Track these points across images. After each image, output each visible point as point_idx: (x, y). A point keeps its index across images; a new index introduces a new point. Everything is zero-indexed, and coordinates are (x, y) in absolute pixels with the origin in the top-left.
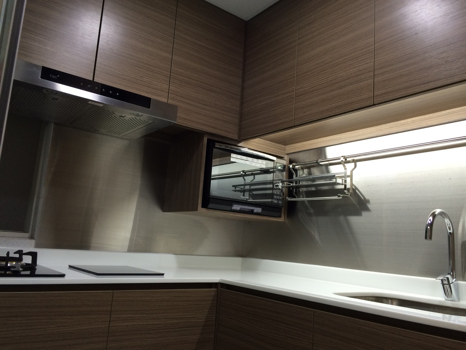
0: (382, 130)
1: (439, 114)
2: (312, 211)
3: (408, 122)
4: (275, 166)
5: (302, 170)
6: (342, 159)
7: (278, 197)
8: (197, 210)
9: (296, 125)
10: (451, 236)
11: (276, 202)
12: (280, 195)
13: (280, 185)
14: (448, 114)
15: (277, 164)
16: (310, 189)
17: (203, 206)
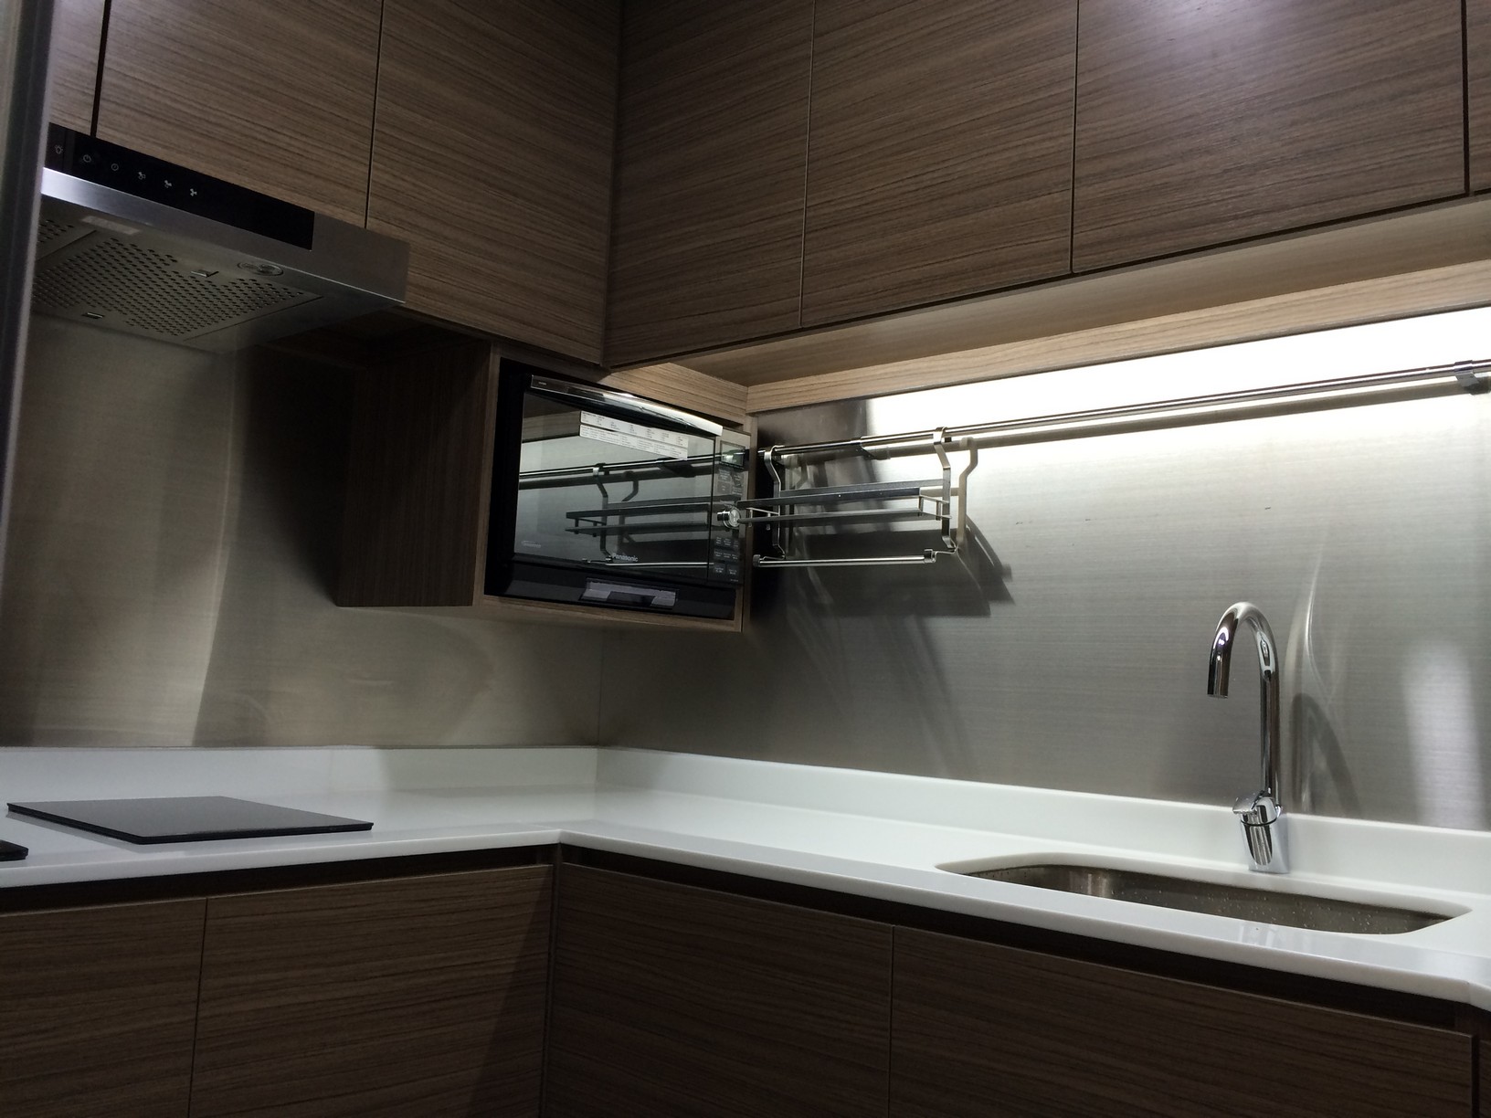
0: (1065, 349)
1: (1243, 309)
2: (826, 599)
3: (1145, 328)
4: (717, 451)
5: (800, 469)
6: (938, 437)
7: (727, 556)
8: (469, 603)
9: (809, 326)
10: (1271, 681)
11: (719, 570)
12: (729, 549)
13: (734, 516)
14: (1270, 309)
15: (723, 445)
16: (820, 530)
17: (489, 590)
